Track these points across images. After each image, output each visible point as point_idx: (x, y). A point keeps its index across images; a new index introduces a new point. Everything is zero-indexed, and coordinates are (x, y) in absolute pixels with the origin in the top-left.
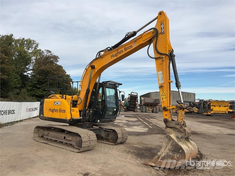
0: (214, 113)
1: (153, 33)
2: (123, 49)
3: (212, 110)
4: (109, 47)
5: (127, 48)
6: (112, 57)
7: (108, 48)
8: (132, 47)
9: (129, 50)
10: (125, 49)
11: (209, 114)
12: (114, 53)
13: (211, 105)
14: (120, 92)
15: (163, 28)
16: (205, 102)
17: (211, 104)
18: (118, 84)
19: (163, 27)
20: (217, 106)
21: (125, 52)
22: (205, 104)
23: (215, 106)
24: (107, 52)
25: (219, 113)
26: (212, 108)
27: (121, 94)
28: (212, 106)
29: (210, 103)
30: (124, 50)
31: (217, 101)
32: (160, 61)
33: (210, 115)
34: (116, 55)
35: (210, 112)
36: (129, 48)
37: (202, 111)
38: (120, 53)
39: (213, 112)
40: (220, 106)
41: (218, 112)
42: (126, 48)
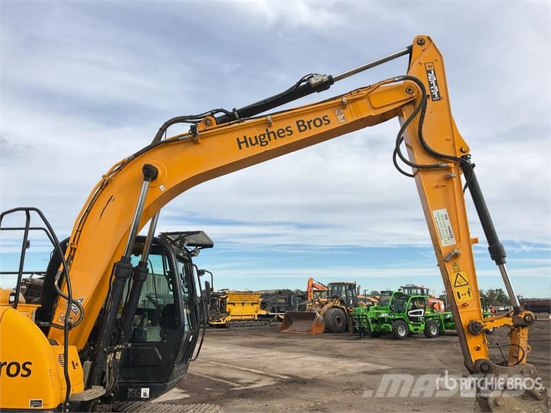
0: (232, 320)
1: (410, 90)
2: (292, 124)
3: (228, 314)
4: (222, 110)
5: (309, 123)
6: (243, 145)
7: (218, 111)
8: (329, 122)
9: (315, 131)
10: (299, 127)
11: (223, 323)
12: (252, 133)
13: (228, 302)
14: (201, 273)
15: (436, 85)
16: (215, 296)
17: (228, 300)
18: (196, 245)
19: (436, 81)
20: (238, 303)
21: (297, 137)
22: (215, 300)
23: (234, 304)
24: (215, 125)
25: (241, 320)
26: (229, 309)
27: (204, 278)
28: (229, 304)
29: (225, 298)
30: (294, 128)
31: (238, 293)
32: (435, 177)
33: (223, 326)
34: (260, 141)
35: (224, 319)
36: (318, 123)
37: (208, 318)
38: (278, 135)
39: (229, 318)
40: (243, 304)
41: (239, 318)
42: (303, 122)
